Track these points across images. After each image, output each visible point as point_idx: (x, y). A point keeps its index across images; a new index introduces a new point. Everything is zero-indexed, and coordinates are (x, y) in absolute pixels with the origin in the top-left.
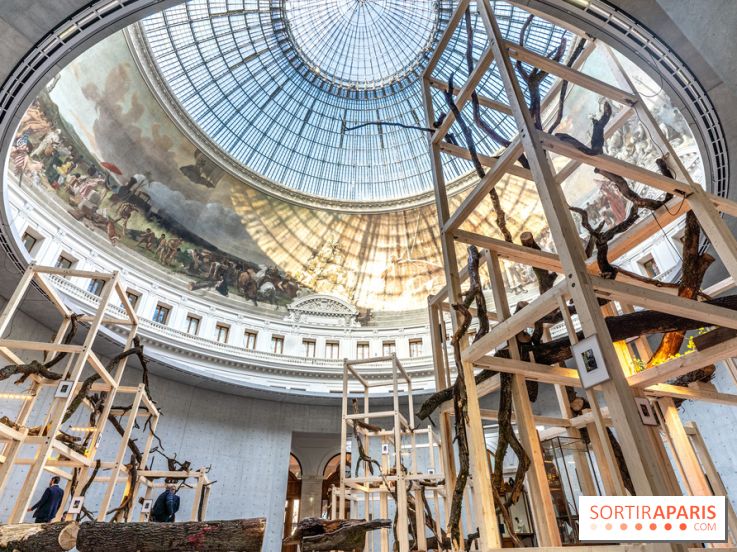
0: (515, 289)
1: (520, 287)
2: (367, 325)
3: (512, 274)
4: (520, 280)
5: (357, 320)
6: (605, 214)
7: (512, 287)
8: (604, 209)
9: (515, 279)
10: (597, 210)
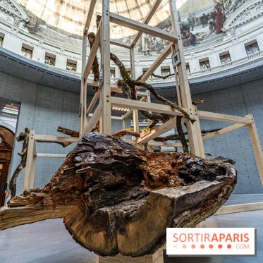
0: (145, 52)
1: (148, 51)
2: (34, 34)
3: (145, 42)
4: (149, 47)
5: (25, 26)
6: (211, 23)
7: (143, 50)
8: (212, 20)
9: (147, 46)
10: (208, 19)
